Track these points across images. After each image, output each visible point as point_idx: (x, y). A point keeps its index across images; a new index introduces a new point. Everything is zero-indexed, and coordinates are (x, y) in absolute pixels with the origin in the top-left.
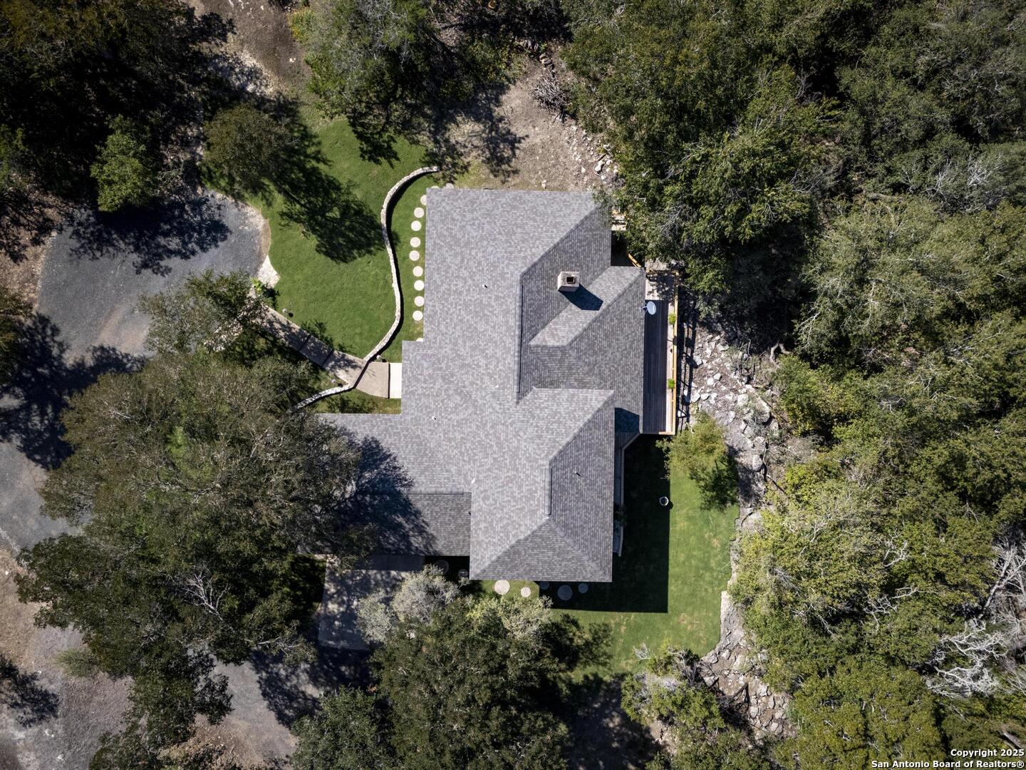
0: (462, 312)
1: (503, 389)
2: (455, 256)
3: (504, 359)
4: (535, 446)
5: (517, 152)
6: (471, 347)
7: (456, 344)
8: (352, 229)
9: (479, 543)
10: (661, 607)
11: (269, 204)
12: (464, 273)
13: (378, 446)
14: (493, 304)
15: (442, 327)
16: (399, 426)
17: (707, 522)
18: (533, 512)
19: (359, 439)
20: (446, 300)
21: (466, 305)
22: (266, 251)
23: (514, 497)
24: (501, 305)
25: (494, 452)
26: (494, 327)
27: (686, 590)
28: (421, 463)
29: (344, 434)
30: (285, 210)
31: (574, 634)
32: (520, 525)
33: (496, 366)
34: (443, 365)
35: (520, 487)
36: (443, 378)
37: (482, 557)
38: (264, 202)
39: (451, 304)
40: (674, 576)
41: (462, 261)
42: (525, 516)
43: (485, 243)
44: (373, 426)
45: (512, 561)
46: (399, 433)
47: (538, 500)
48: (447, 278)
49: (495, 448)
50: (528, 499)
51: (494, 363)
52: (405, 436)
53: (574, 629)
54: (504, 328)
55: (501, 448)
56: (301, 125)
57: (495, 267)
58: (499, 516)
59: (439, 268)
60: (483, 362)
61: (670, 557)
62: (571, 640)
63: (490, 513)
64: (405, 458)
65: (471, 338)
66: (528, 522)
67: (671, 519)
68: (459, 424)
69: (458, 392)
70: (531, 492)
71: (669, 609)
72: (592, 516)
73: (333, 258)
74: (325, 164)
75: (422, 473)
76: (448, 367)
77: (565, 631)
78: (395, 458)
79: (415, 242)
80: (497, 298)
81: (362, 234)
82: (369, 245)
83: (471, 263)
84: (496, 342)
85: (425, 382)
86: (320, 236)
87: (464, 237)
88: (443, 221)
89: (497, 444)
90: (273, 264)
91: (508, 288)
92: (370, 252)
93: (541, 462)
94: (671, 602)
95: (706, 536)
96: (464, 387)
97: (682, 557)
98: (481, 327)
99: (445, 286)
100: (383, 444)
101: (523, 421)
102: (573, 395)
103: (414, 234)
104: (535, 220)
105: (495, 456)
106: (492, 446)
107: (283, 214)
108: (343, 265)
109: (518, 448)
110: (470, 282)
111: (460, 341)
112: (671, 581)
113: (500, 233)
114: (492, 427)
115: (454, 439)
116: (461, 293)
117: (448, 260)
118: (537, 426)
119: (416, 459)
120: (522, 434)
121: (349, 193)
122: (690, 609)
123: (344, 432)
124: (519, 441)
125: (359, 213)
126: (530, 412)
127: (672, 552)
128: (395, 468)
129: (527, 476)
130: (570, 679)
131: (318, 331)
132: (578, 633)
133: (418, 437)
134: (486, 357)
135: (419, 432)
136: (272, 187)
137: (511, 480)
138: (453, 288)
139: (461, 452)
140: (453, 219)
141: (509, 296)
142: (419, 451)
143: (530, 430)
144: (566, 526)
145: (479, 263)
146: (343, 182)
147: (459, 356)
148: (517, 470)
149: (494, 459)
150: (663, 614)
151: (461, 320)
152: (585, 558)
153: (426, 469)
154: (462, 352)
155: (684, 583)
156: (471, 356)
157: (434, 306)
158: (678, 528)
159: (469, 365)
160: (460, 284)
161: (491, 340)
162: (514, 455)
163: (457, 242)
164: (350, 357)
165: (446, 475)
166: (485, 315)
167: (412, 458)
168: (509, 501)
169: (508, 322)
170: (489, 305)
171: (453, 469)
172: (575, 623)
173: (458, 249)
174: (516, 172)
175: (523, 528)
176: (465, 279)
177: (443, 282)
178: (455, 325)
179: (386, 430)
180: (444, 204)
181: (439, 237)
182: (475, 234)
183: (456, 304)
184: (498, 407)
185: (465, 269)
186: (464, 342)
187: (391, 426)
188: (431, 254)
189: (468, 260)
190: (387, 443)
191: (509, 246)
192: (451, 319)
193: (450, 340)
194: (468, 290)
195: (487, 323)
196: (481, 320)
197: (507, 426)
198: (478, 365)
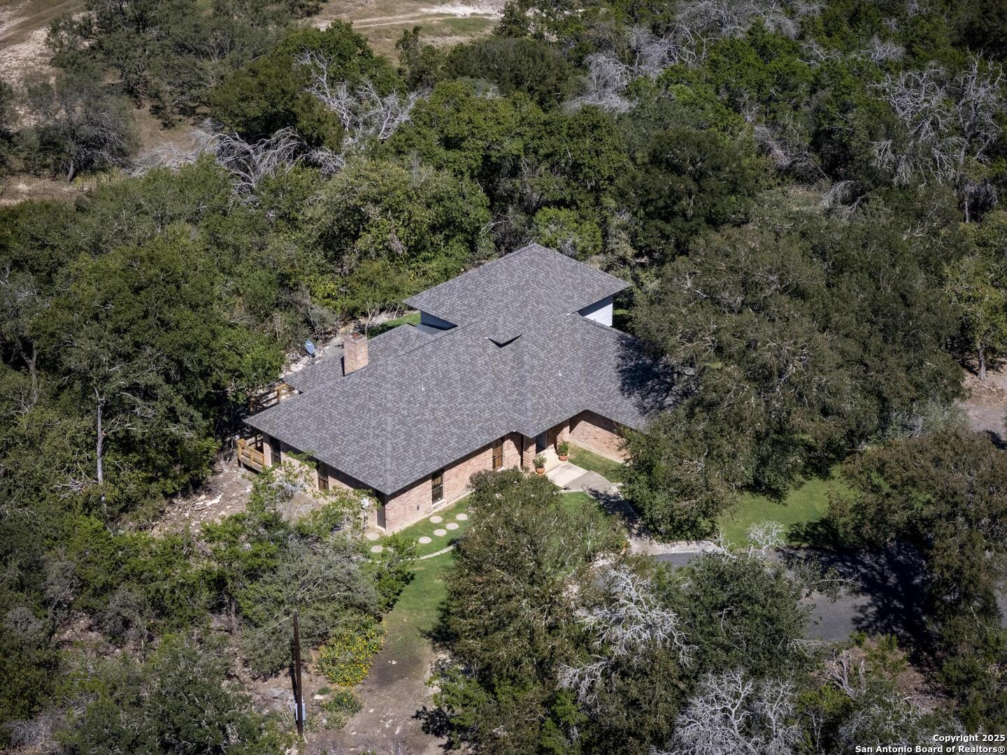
0: (459, 400)
2: (420, 431)
3: (462, 341)
6: (479, 378)
7: (487, 395)
9: (603, 287)
13: (624, 385)
14: (430, 372)
15: (487, 415)
18: (541, 256)
20: (463, 422)
23: (547, 275)
24: (424, 364)
25: (533, 306)
26: (446, 362)
28: (601, 355)
29: (645, 408)
33: (473, 346)
34: (515, 397)
35: (536, 274)
36: (523, 383)
37: (609, 280)
39: (462, 415)
41: (419, 421)
42: (550, 262)
43: (389, 405)
44: (617, 406)
46: (600, 391)
47: (530, 255)
48: (445, 432)
49: (530, 307)
50: (537, 263)
51: (472, 349)
52: (596, 385)
54: (439, 352)
55: (525, 302)
57: (401, 384)
58: (570, 280)
59: (445, 445)
60: (480, 361)
63: (575, 288)
64: (610, 364)
65: (472, 380)
66: (552, 257)
68: (543, 349)
69: (522, 364)
70: (532, 263)
76: (512, 393)
78: (618, 367)
80: (423, 371)
83: (415, 411)
84: (456, 355)
85: (541, 397)
87: (400, 430)
88: (404, 460)
89: (526, 306)
91: (408, 364)
93: (505, 266)
96: (513, 368)
98: (456, 376)
99: (453, 431)
100: (619, 384)
103: (433, 537)
106: (531, 310)
109: (512, 288)
110: (430, 405)
116: (446, 410)
118: (484, 291)
119: (602, 360)
120: (500, 289)
128: (623, 358)
129: (524, 272)
133: (586, 381)
135: (582, 383)
137: (538, 283)
139: (561, 335)
140: (394, 449)
141: (413, 360)
142: (594, 367)
143: (491, 290)
145: (409, 402)
148: (527, 281)
149: (538, 303)
153: (600, 348)
160: (440, 414)
161: (457, 361)
162: (519, 288)
163: (409, 435)
165: (587, 337)
166: (444, 377)
167: (604, 363)
168: (553, 278)
169: (432, 351)
170: (433, 376)
171: (578, 336)
173: (414, 430)
175: (559, 259)
176: (432, 411)
177: (452, 434)
178: (475, 402)
179: (609, 398)
180: (389, 466)
181: (419, 458)
182: (390, 419)
183: (459, 410)
184: (500, 319)
185: (423, 414)
186: (480, 386)
187: (602, 400)
188: (440, 459)
189: (416, 415)
190: (614, 385)
191: (373, 392)
192: (474, 409)
193: (490, 401)
194: (438, 402)
195: (448, 371)
196: (450, 378)
197: (507, 304)
198: (486, 364)
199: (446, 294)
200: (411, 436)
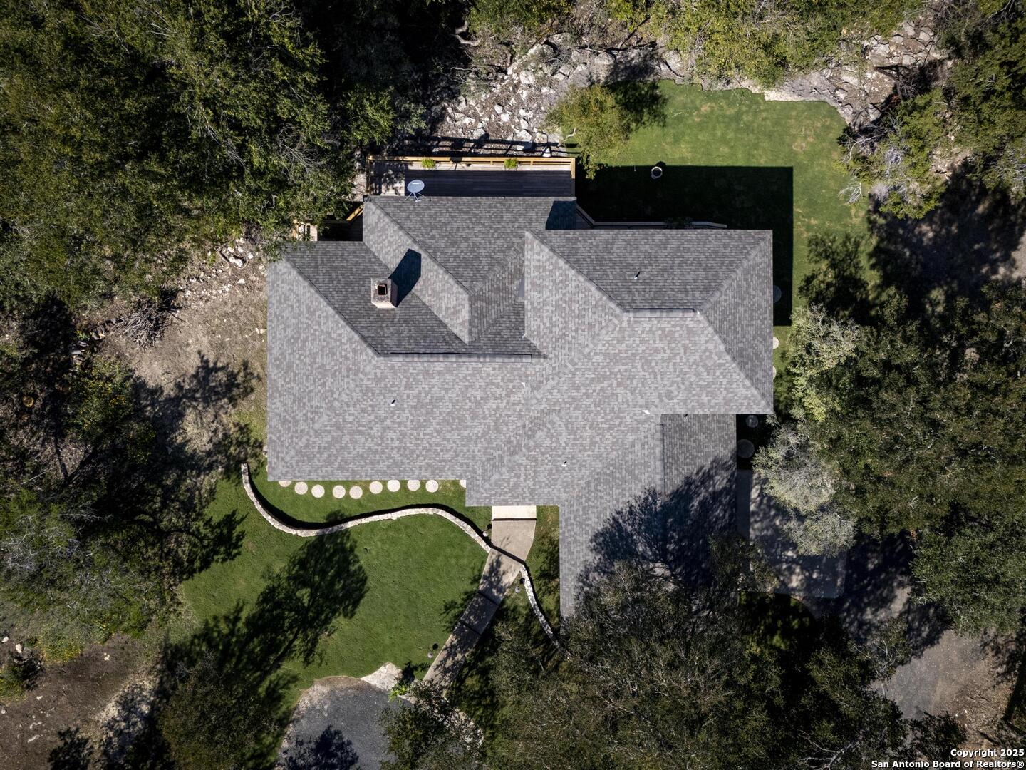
0: (428, 431)
1: (527, 376)
2: (354, 442)
3: (488, 375)
4: (604, 332)
5: (220, 365)
6: (473, 419)
7: (469, 439)
8: (323, 573)
9: (727, 402)
10: (786, 175)
11: (295, 679)
12: (376, 430)
13: (602, 534)
14: (416, 392)
15: (448, 456)
16: (575, 508)
17: (680, 119)
18: (691, 332)
19: (594, 558)
20: (412, 452)
21: (419, 426)
22: (354, 681)
23: (670, 358)
24: (417, 381)
25: (610, 385)
27: (765, 144)
28: (623, 480)
29: (587, 577)
30: (302, 659)
31: (823, 282)
32: (706, 350)
33: (498, 386)
34: (496, 454)
35: (656, 351)
36: (513, 453)
37: (746, 398)
38: (292, 686)
39: (417, 445)
40: (748, 160)
41: (361, 433)
42: (695, 344)
43: (336, 404)
44: (576, 541)
45: (751, 359)
46: (584, 508)
47: (675, 326)
48: (383, 452)
49: (605, 385)
50: (673, 339)
51: (493, 389)
52: (588, 500)
53: (815, 282)
54: (448, 376)
55: (605, 377)
56: (192, 643)
57: (368, 390)
58: (693, 379)
59: (372, 463)
60: (493, 403)
61: (725, 164)
62: (829, 285)
63: (689, 390)
64: (617, 500)
65: (462, 419)
66: (703, 339)
67: (678, 163)
68: (573, 432)
69: (531, 434)
70: (664, 335)
71: (788, 165)
72: (692, 256)
73: (362, 596)
74: (241, 609)
75: (636, 478)
76: (498, 448)
77: (819, 293)
78: (618, 513)
79: (339, 492)
80: (408, 386)
81: (329, 560)
82: (343, 550)
83: (363, 421)
84: (467, 387)
85: (518, 477)
86: (334, 612)
87: (329, 432)
88: (310, 459)
89: (599, 382)
90: (371, 671)
91: (395, 373)
92: (352, 550)
93: (625, 324)
94: (780, 163)
95: (697, 120)
96: (524, 426)
97: (725, 150)
98: (446, 406)
99: (395, 454)
100: (600, 528)
101: (570, 349)
102: (533, 284)
103: (328, 494)
104: (305, 341)
105: (615, 384)
106: (602, 389)
107: (307, 662)
108: (370, 583)
109: (606, 355)
110: (388, 422)
111: (465, 433)
112: (754, 163)
113: (324, 385)
114: (577, 389)
115: (591, 437)
116: (403, 434)
117: (361, 451)
118: (576, 331)
119: (618, 486)
120: (587, 350)
121: (278, 576)
122: (787, 140)
123: (584, 578)
124: (596, 354)
125: (303, 564)
126: (557, 340)
127: (719, 163)
128: (631, 512)
129: (643, 341)
130: (876, 287)
131: (454, 612)
132: (821, 277)
133: (588, 483)
134: (486, 399)
135: (582, 482)
136: (273, 677)
137: (647, 362)
138: (397, 443)
139: (609, 429)
140: (307, 446)
141: (406, 371)
142: (607, 482)
143: (581, 339)
144: (707, 289)
145: (363, 410)
146: (263, 585)
147: (483, 436)
148: (634, 355)
149: (619, 385)
150: (795, 172)
151: (438, 433)
152: (745, 264)
153: (631, 473)
154: (479, 430)
155: (756, 147)
156: (484, 418)
157: (420, 467)
158: (689, 155)
159: (496, 421)
160: (391, 434)
161: (463, 393)
162: (615, 359)
163: (336, 440)
164: (486, 569)
165: (637, 447)
166: (431, 402)
167: (616, 491)
168: (674, 364)
169: (439, 373)
170: (417, 397)
171: (630, 438)
172: (809, 280)
173: (346, 438)
174: (245, 365)
175: (711, 346)
176: (384, 429)
177: (389, 457)
178: (444, 439)
179: (580, 524)
180: (288, 459)
181: (331, 464)
182: (325, 418)
183: (417, 440)
184: (551, 382)
185: (371, 429)
186: (466, 428)
187: (575, 518)
188: (353, 472)
189: (360, 426)
190: (598, 522)
191: (340, 372)
192: (437, 445)
193: (464, 446)
194: (399, 424)
195: (441, 399)
196: (438, 407)
197: (577, 370)
198: (496, 410)
199: (554, 281)
200: (337, 442)
